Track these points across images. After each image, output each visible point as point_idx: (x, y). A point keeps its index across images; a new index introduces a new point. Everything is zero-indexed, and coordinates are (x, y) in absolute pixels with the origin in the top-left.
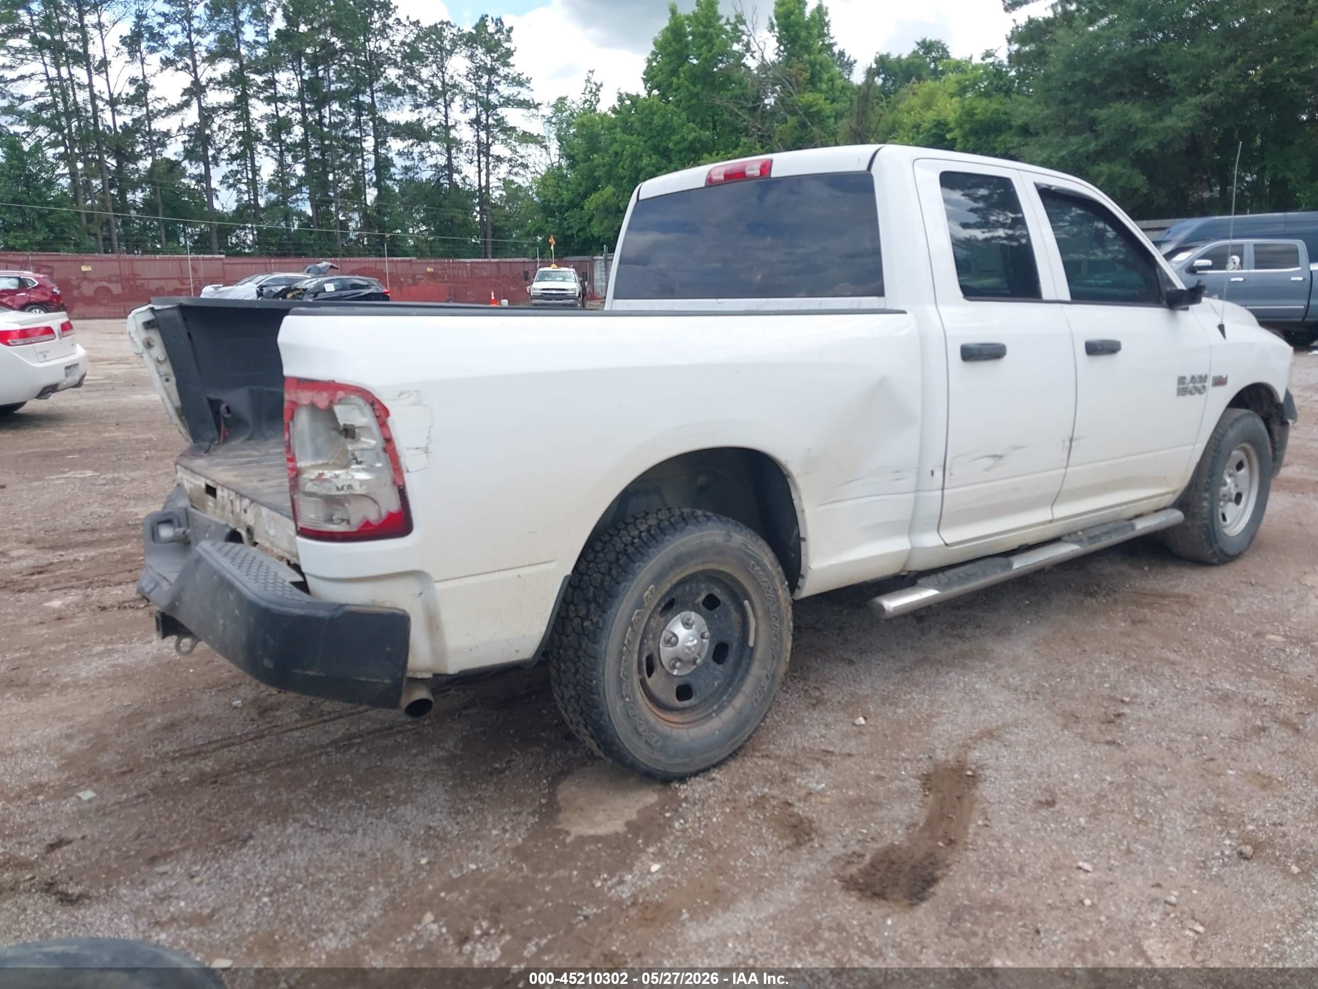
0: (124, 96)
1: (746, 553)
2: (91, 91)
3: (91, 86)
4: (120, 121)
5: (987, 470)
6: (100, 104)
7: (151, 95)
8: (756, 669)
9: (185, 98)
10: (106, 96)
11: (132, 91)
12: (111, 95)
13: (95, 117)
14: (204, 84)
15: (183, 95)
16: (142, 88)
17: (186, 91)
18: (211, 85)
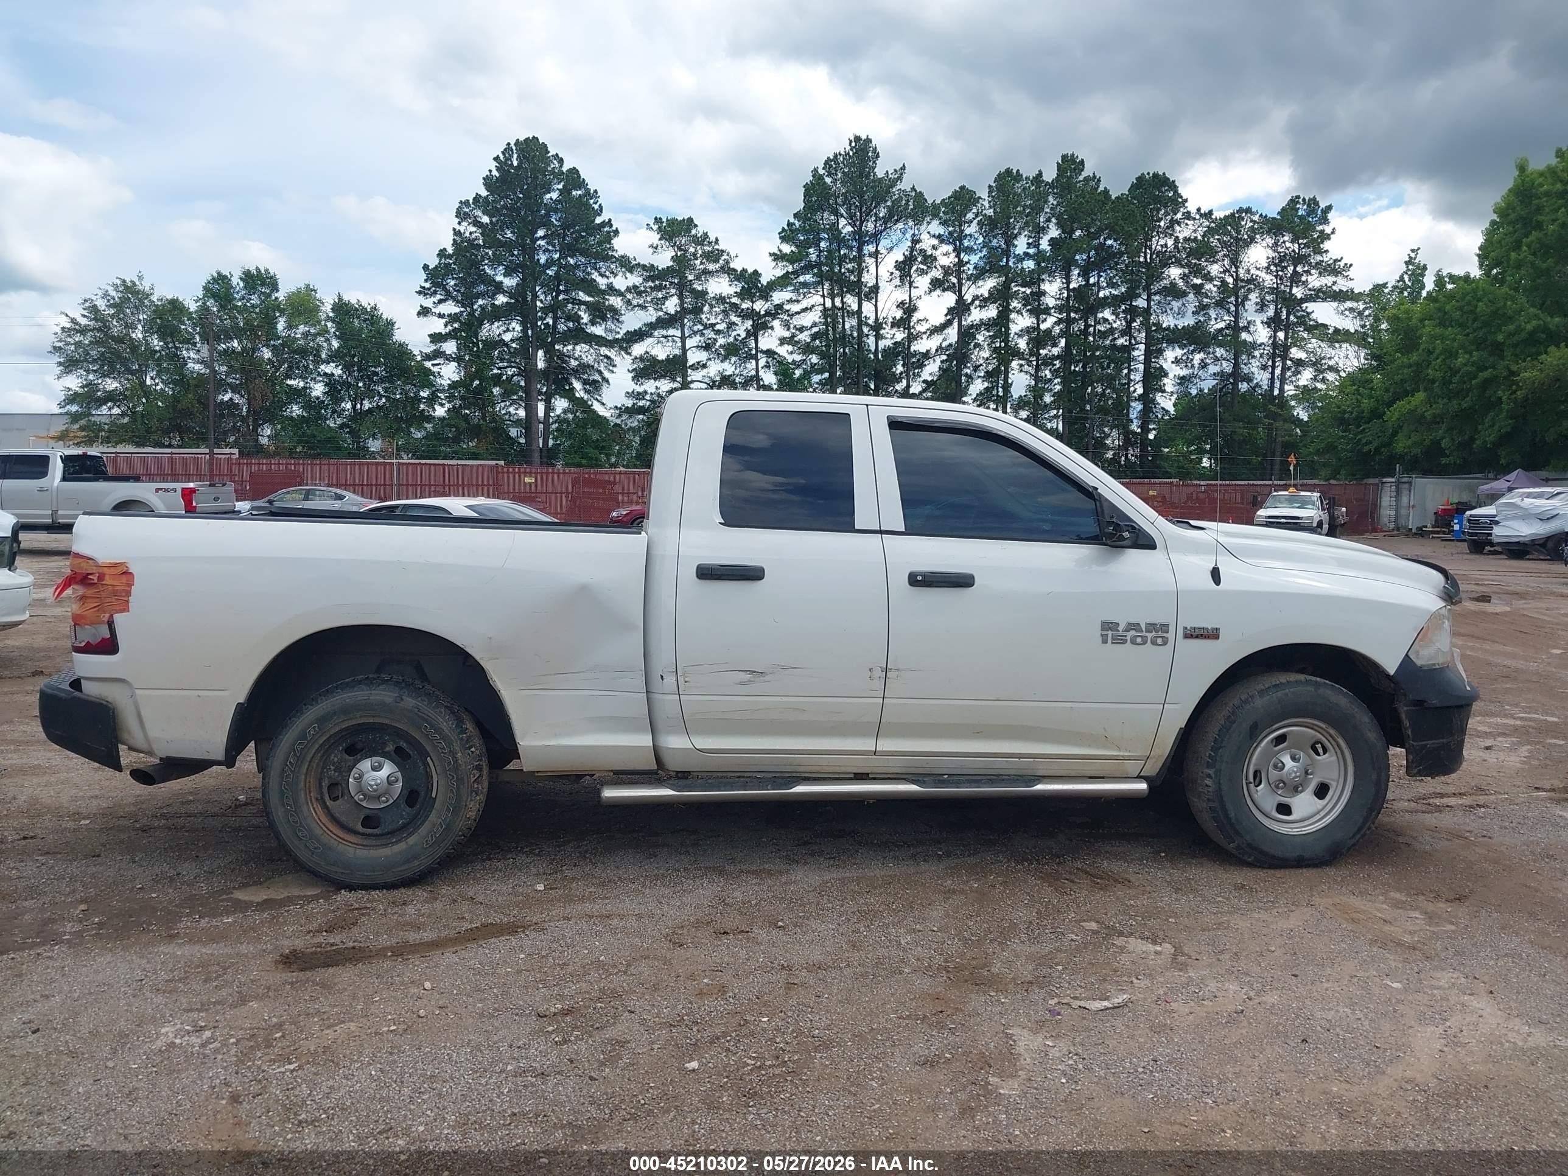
0: (891, 320)
1: (419, 716)
2: (859, 318)
3: (859, 311)
4: (882, 344)
5: (742, 683)
6: (866, 330)
7: (917, 316)
8: (433, 817)
9: (948, 317)
10: (871, 322)
11: (899, 314)
12: (877, 319)
13: (860, 342)
14: (969, 301)
15: (946, 315)
16: (909, 309)
17: (950, 311)
18: (977, 303)
